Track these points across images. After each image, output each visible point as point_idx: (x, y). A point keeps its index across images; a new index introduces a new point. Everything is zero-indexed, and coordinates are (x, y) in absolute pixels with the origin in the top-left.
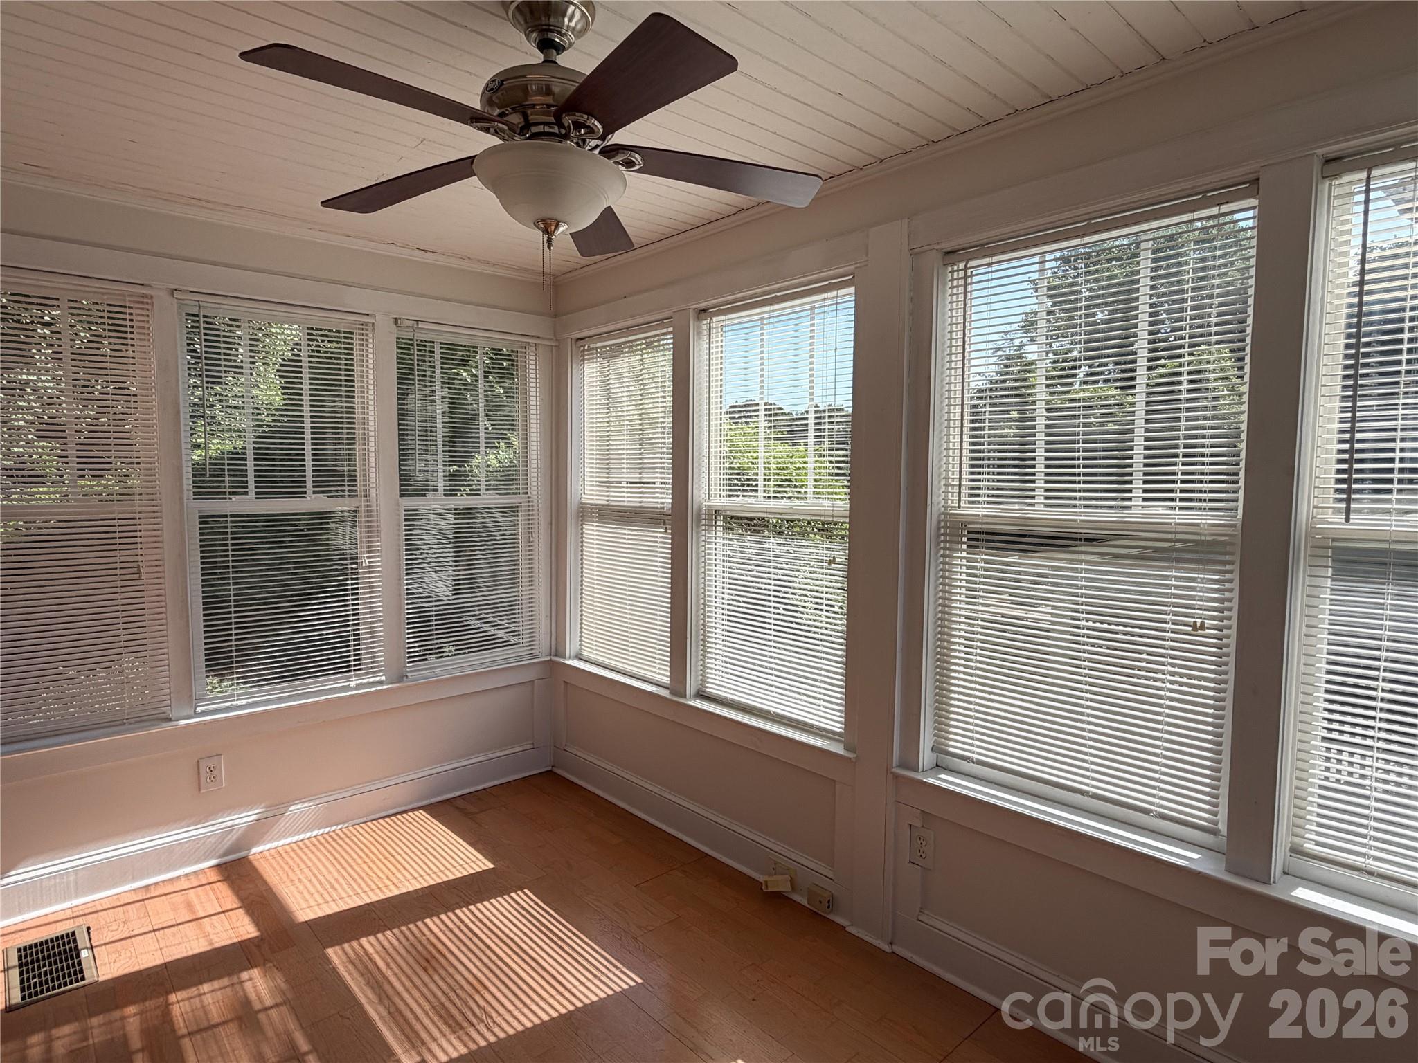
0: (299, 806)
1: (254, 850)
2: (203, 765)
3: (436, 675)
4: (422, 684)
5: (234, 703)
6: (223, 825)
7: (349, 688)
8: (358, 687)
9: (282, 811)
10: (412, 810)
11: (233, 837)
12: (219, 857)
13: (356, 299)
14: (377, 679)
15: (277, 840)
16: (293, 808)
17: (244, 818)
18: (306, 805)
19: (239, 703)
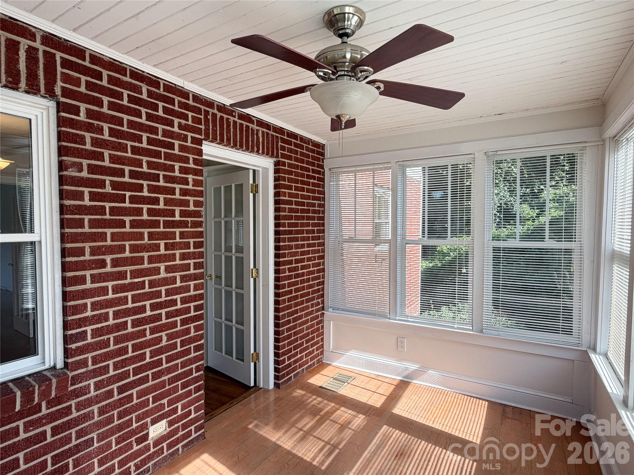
0: (432, 372)
1: (414, 381)
2: (399, 339)
3: (499, 335)
4: (490, 337)
5: (409, 319)
6: (404, 366)
7: (453, 328)
8: (458, 328)
9: (426, 370)
10: (483, 400)
11: (407, 373)
12: (404, 377)
13: (465, 148)
14: (468, 328)
15: (423, 382)
16: (430, 371)
17: (413, 367)
18: (435, 373)
19: (410, 320)
